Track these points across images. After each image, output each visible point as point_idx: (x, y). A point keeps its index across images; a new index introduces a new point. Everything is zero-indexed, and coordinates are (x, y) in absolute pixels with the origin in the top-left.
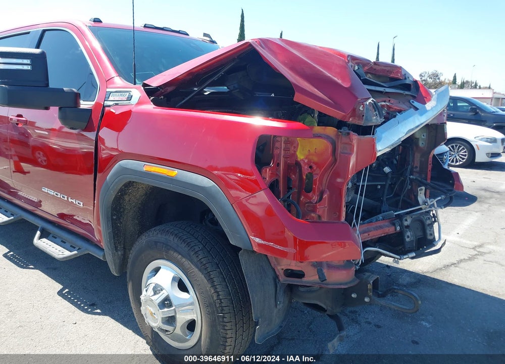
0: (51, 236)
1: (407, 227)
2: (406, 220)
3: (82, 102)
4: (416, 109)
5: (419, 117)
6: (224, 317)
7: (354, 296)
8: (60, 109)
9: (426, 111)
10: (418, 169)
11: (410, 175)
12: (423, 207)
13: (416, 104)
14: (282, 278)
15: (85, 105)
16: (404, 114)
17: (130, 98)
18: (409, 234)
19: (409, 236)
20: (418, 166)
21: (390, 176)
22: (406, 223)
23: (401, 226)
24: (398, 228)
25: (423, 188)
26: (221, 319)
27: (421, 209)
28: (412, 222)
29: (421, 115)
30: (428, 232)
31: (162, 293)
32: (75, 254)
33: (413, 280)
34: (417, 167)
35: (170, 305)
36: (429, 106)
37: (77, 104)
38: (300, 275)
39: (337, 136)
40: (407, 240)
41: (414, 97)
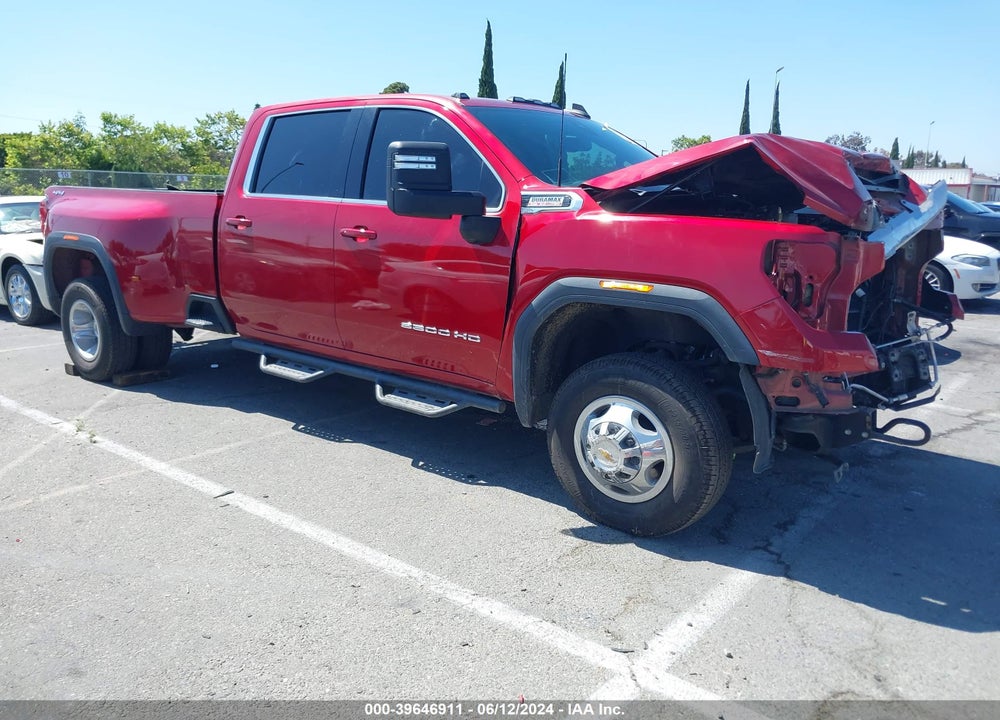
0: (396, 391)
1: (895, 363)
2: (893, 355)
3: (488, 209)
4: (910, 211)
5: (915, 221)
6: (708, 450)
7: (847, 432)
8: (464, 218)
9: (920, 215)
10: (903, 291)
11: (893, 299)
12: (913, 338)
13: (908, 205)
14: (774, 407)
15: (491, 212)
16: (898, 217)
17: (567, 202)
18: (897, 372)
19: (897, 376)
20: (903, 286)
21: (865, 300)
22: (893, 359)
23: (887, 361)
24: (883, 365)
25: (914, 313)
27: (910, 342)
28: (900, 356)
29: (917, 218)
30: (922, 370)
31: (620, 432)
32: (454, 408)
33: (888, 452)
34: (900, 288)
35: (633, 445)
36: (924, 207)
37: (484, 212)
40: (896, 379)
41: (903, 196)
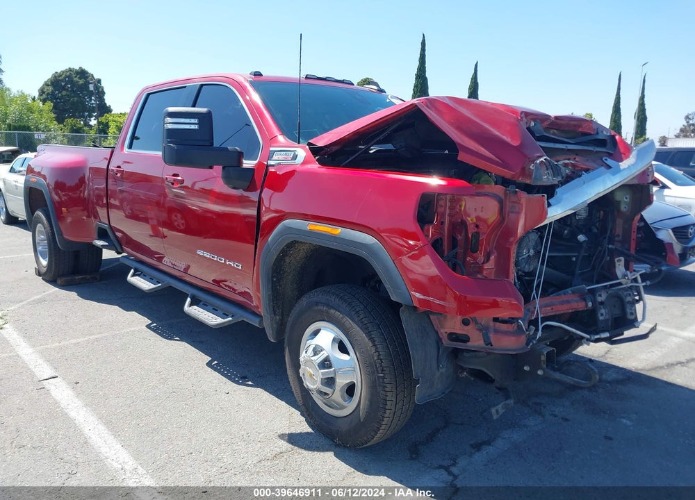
0: (201, 303)
1: (602, 303)
2: (600, 296)
3: (244, 161)
4: (609, 167)
5: (612, 177)
6: (384, 378)
7: (526, 368)
8: (224, 168)
9: (619, 171)
10: (621, 238)
11: (608, 244)
12: (623, 281)
13: (610, 162)
14: (446, 342)
15: (248, 164)
16: (591, 173)
17: (295, 157)
18: (603, 311)
19: (603, 314)
20: (621, 234)
21: (584, 245)
22: (599, 299)
23: (594, 301)
24: (590, 304)
25: (622, 258)
26: (381, 380)
27: (620, 284)
28: (607, 297)
29: (614, 174)
30: (628, 311)
31: (322, 353)
32: (230, 321)
33: (621, 377)
34: (618, 236)
35: (330, 366)
36: (624, 165)
37: (240, 163)
38: (465, 339)
39: (506, 194)
40: (601, 318)
